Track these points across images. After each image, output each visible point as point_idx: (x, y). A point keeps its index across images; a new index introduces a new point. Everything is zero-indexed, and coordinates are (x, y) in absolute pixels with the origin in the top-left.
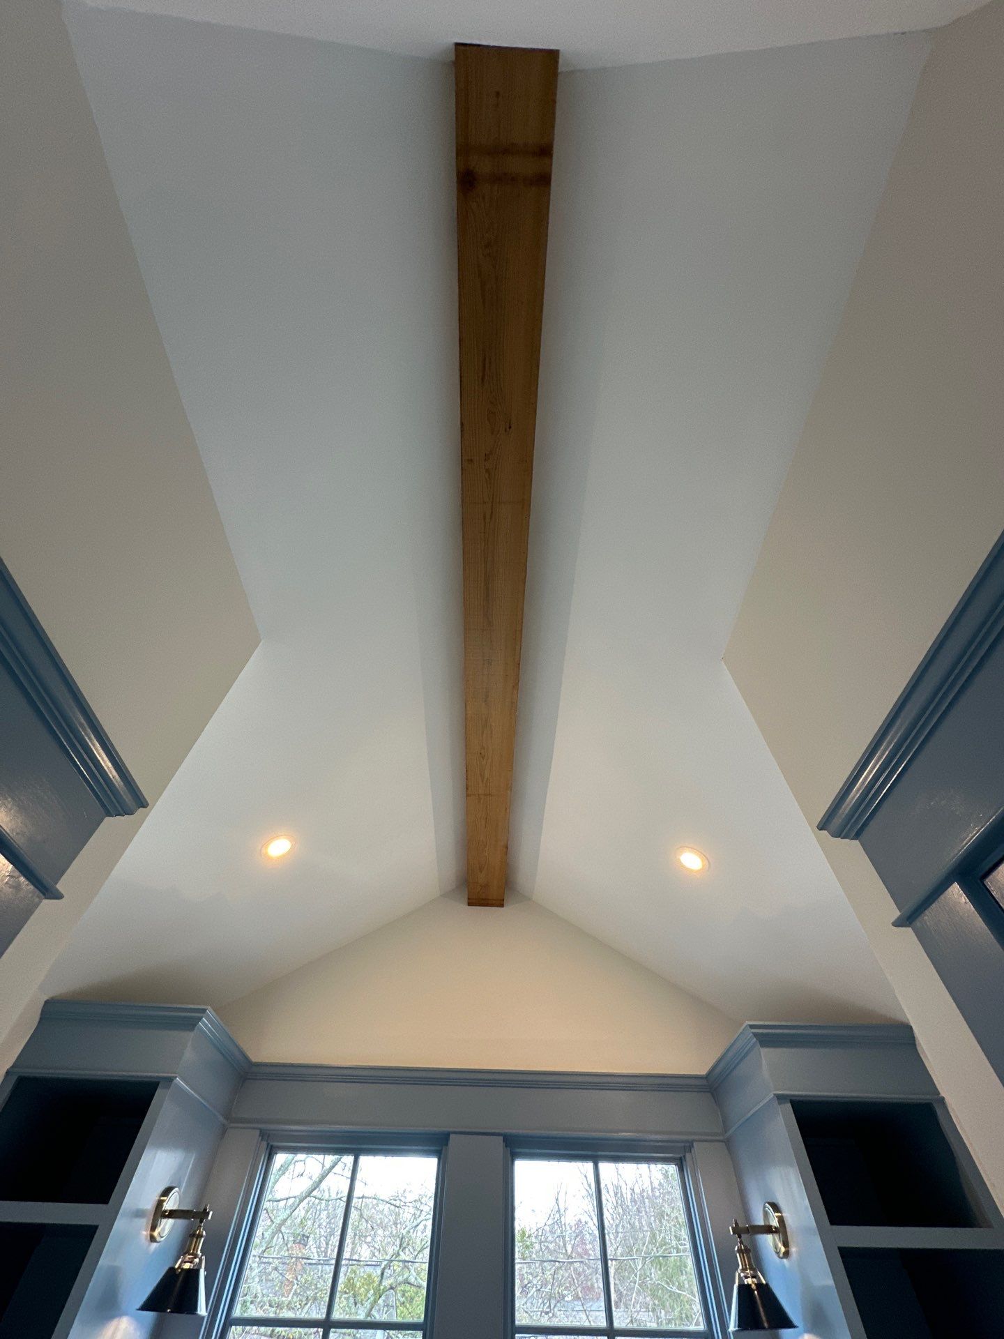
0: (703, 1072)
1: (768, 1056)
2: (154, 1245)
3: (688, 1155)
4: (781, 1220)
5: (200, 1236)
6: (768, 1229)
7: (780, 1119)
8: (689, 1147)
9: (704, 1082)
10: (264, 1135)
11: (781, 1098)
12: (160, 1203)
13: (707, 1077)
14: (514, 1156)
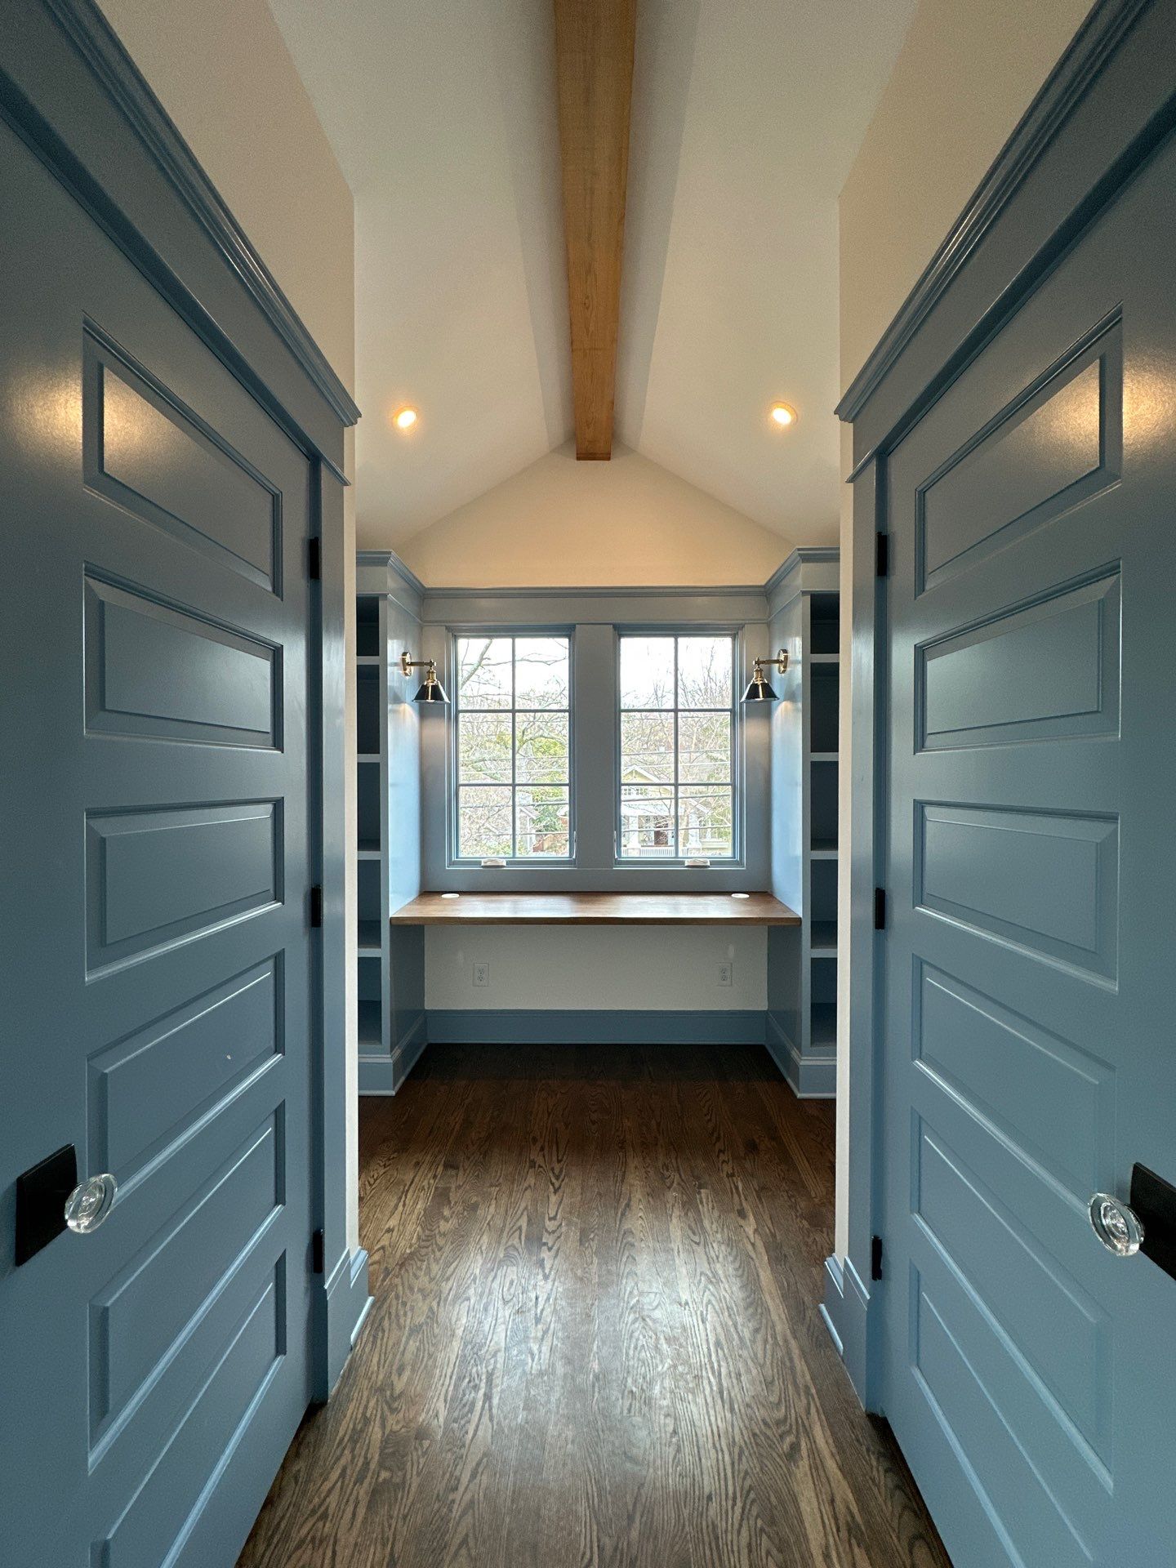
0: (763, 583)
1: (804, 568)
2: (407, 678)
3: (740, 632)
4: (786, 658)
5: (433, 672)
6: (778, 661)
7: (800, 605)
8: (742, 627)
9: (763, 590)
10: (448, 629)
11: (804, 593)
12: (404, 660)
13: (764, 587)
14: (621, 636)
